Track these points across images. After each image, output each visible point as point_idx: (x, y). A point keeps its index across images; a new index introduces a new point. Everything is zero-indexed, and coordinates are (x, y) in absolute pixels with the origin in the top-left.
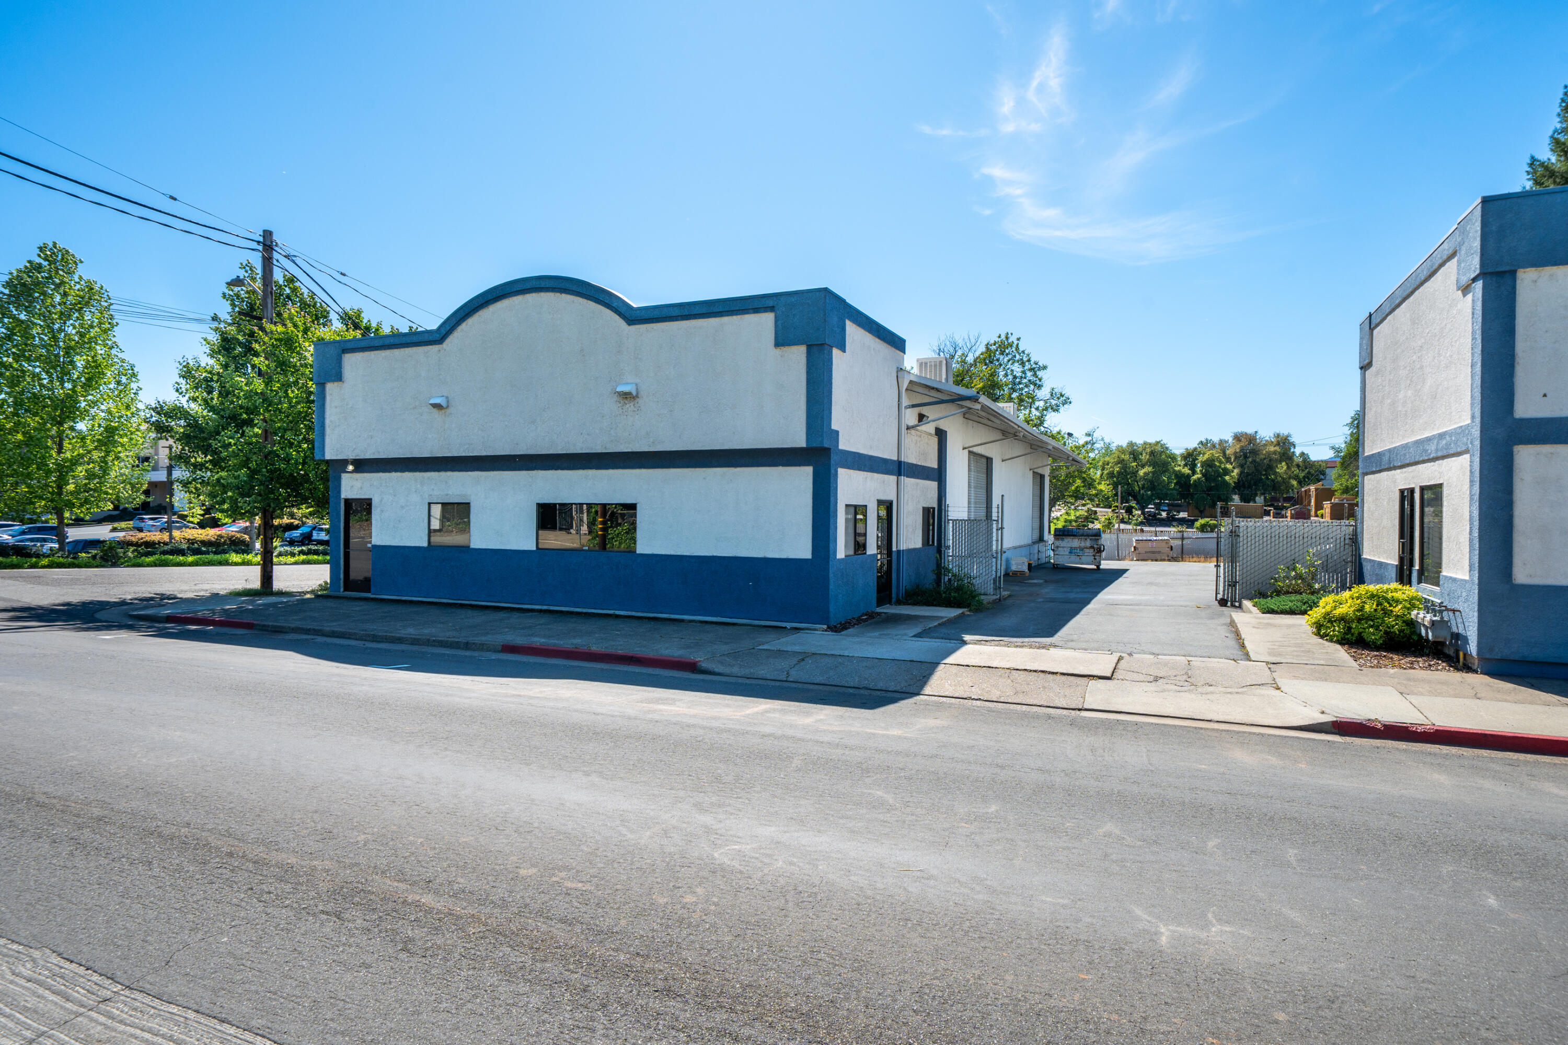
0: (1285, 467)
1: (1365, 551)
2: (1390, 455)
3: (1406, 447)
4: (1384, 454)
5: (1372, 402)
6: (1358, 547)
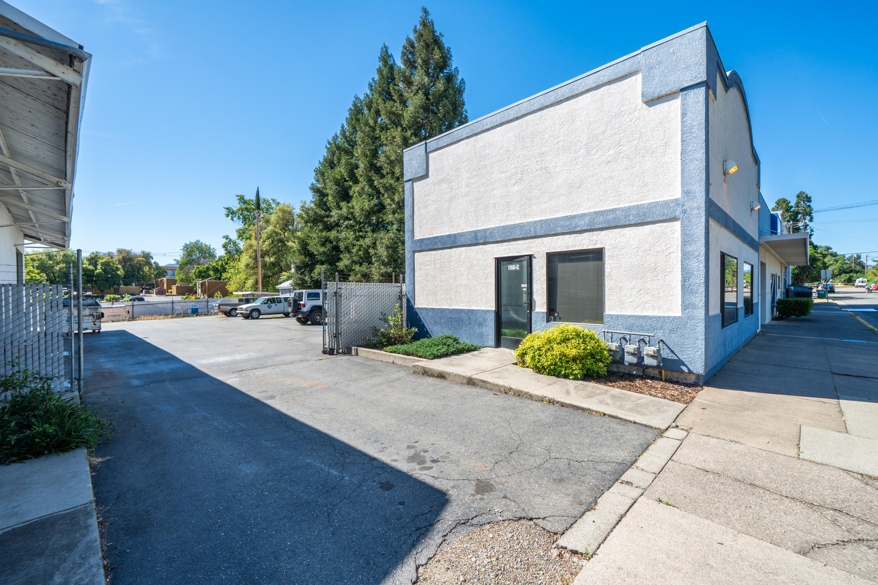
0: (148, 268)
1: (420, 303)
2: (476, 235)
3: (514, 227)
4: (461, 235)
5: (429, 202)
6: (408, 301)
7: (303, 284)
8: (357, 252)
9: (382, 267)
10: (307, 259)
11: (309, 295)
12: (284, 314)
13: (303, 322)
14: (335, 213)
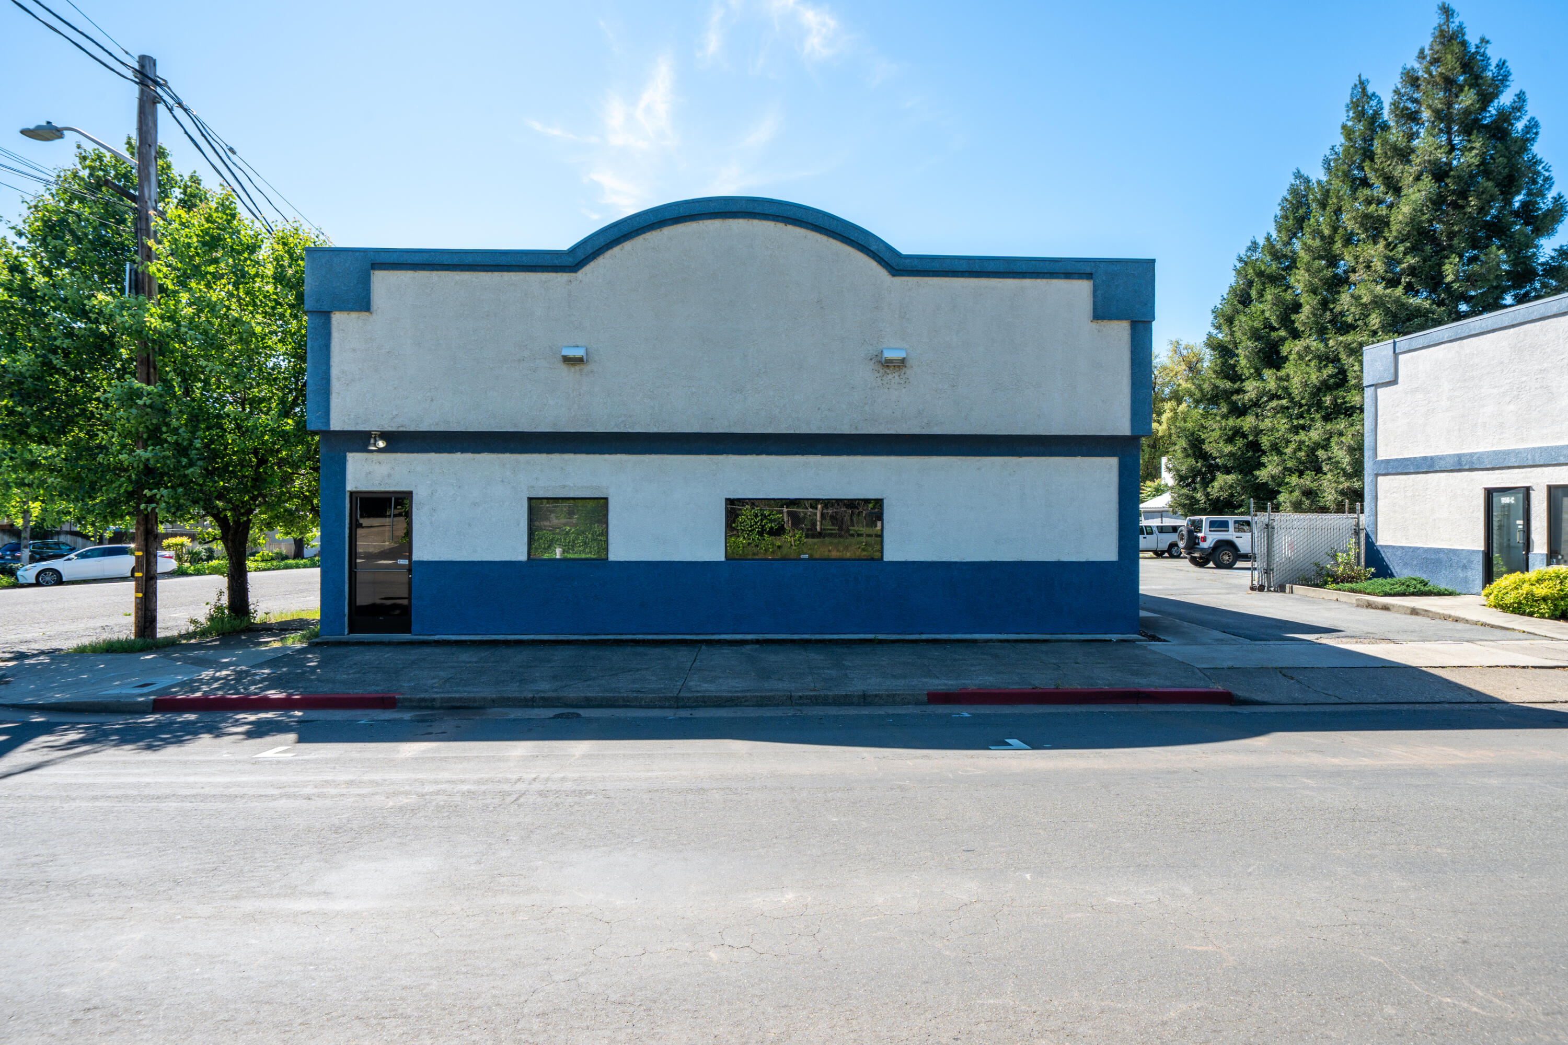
1: (1383, 539)
2: (1460, 459)
3: (1507, 453)
4: (1441, 458)
5: (1399, 414)
6: (1367, 536)
7: (1191, 505)
8: (1295, 452)
9: (1342, 479)
10: (1199, 464)
11: (1212, 524)
12: (1155, 552)
13: (1200, 563)
14: (1251, 388)
